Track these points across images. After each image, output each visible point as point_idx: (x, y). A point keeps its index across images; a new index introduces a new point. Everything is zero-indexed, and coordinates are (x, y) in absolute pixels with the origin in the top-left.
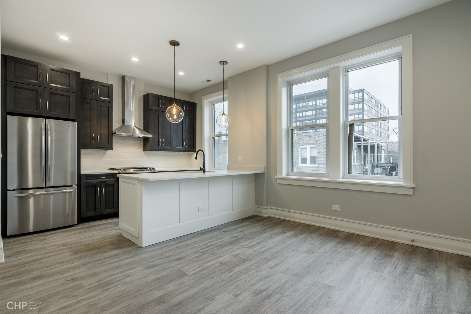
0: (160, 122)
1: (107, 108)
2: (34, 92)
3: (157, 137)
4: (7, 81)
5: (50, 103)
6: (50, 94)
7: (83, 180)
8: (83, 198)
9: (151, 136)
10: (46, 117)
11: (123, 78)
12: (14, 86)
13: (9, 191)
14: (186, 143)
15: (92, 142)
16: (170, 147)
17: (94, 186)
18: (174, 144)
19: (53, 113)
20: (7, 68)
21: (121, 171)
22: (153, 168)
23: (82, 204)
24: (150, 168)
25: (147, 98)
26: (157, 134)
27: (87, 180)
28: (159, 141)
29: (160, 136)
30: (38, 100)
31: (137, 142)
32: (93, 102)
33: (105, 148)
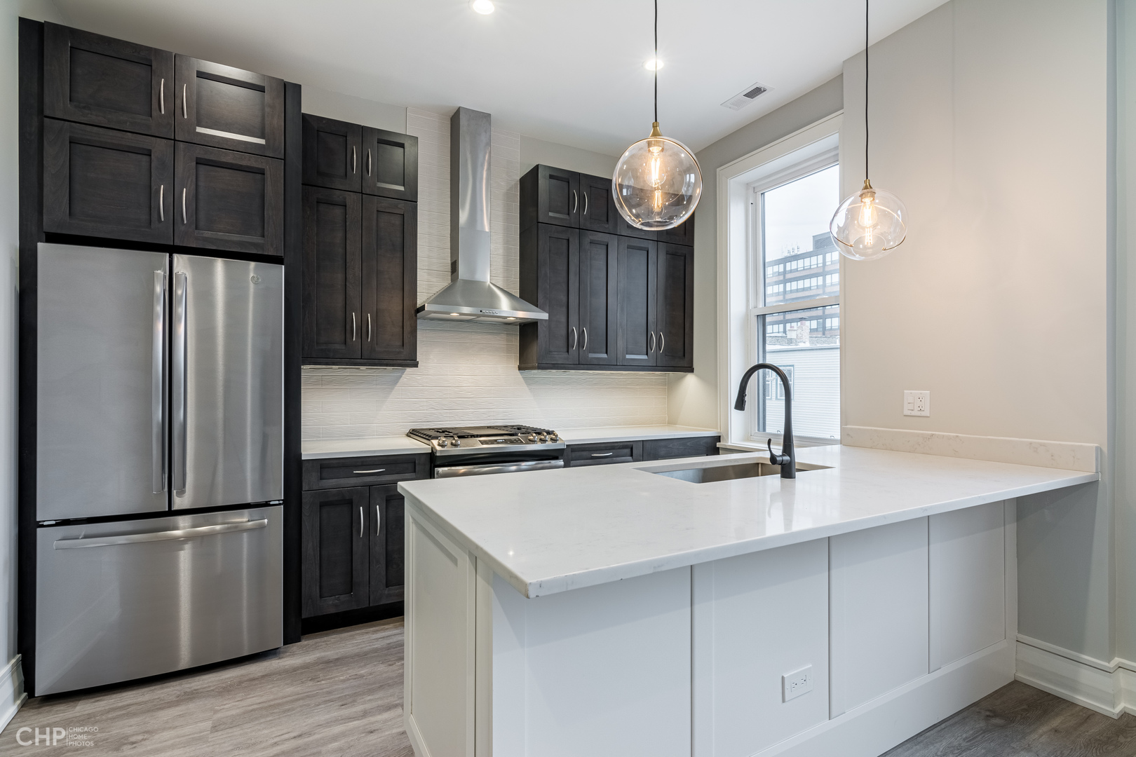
0: (573, 269)
1: (397, 221)
2: (140, 156)
3: (564, 319)
4: (45, 119)
5: (195, 198)
6: (194, 164)
7: (310, 482)
8: (309, 546)
9: (544, 316)
10: (172, 250)
11: (455, 119)
12: (70, 137)
13: (43, 526)
14: (659, 339)
15: (348, 340)
16: (605, 356)
17: (347, 502)
18: (620, 342)
19: (208, 234)
20: (45, 68)
21: (439, 445)
22: (549, 433)
23: (303, 568)
24: (539, 432)
25: (529, 183)
26: (564, 309)
27: (321, 479)
28: (568, 335)
29: (574, 318)
30: (154, 188)
31: (500, 341)
32: (352, 199)
33: (391, 362)
